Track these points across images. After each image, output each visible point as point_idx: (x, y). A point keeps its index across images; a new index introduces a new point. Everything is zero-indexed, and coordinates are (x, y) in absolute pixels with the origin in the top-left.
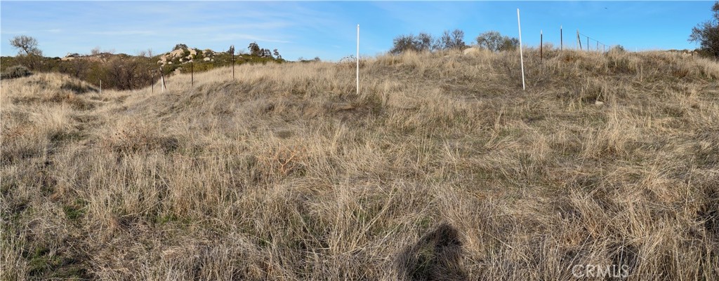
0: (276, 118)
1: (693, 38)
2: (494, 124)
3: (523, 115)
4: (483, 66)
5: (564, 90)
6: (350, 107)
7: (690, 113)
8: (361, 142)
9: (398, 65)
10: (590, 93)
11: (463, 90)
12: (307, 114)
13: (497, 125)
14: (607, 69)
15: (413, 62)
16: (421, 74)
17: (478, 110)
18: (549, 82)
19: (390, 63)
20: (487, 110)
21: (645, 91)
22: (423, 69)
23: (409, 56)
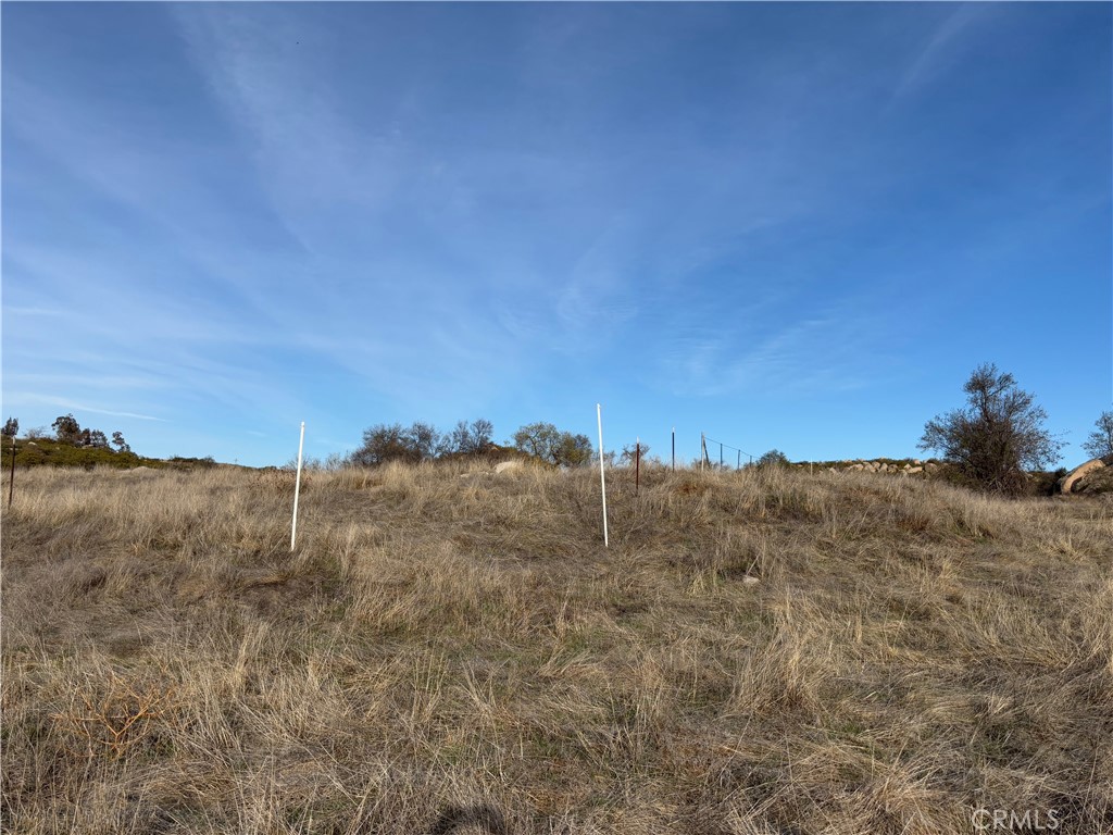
0: (108, 605)
1: (929, 442)
2: (553, 620)
3: (607, 600)
4: (531, 497)
5: (682, 551)
6: (274, 578)
7: (945, 614)
8: (297, 660)
9: (374, 490)
10: (732, 559)
11: (493, 545)
12: (181, 593)
13: (561, 624)
14: (764, 511)
15: (401, 485)
16: (417, 509)
17: (525, 589)
18: (652, 533)
19: (359, 486)
20: (542, 589)
21: (844, 559)
22: (421, 500)
23: (396, 473)
